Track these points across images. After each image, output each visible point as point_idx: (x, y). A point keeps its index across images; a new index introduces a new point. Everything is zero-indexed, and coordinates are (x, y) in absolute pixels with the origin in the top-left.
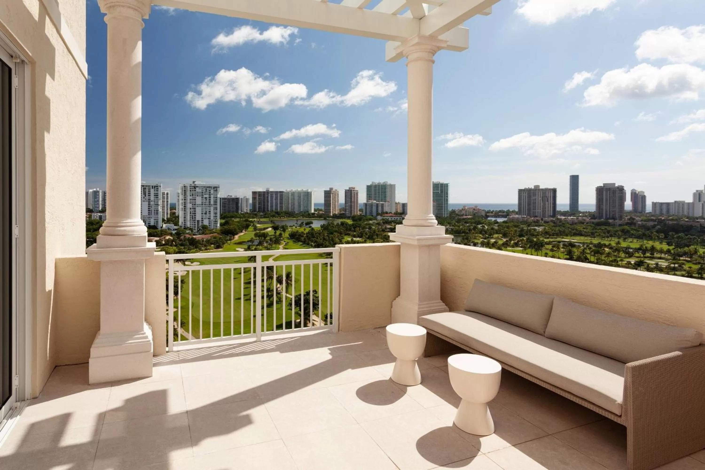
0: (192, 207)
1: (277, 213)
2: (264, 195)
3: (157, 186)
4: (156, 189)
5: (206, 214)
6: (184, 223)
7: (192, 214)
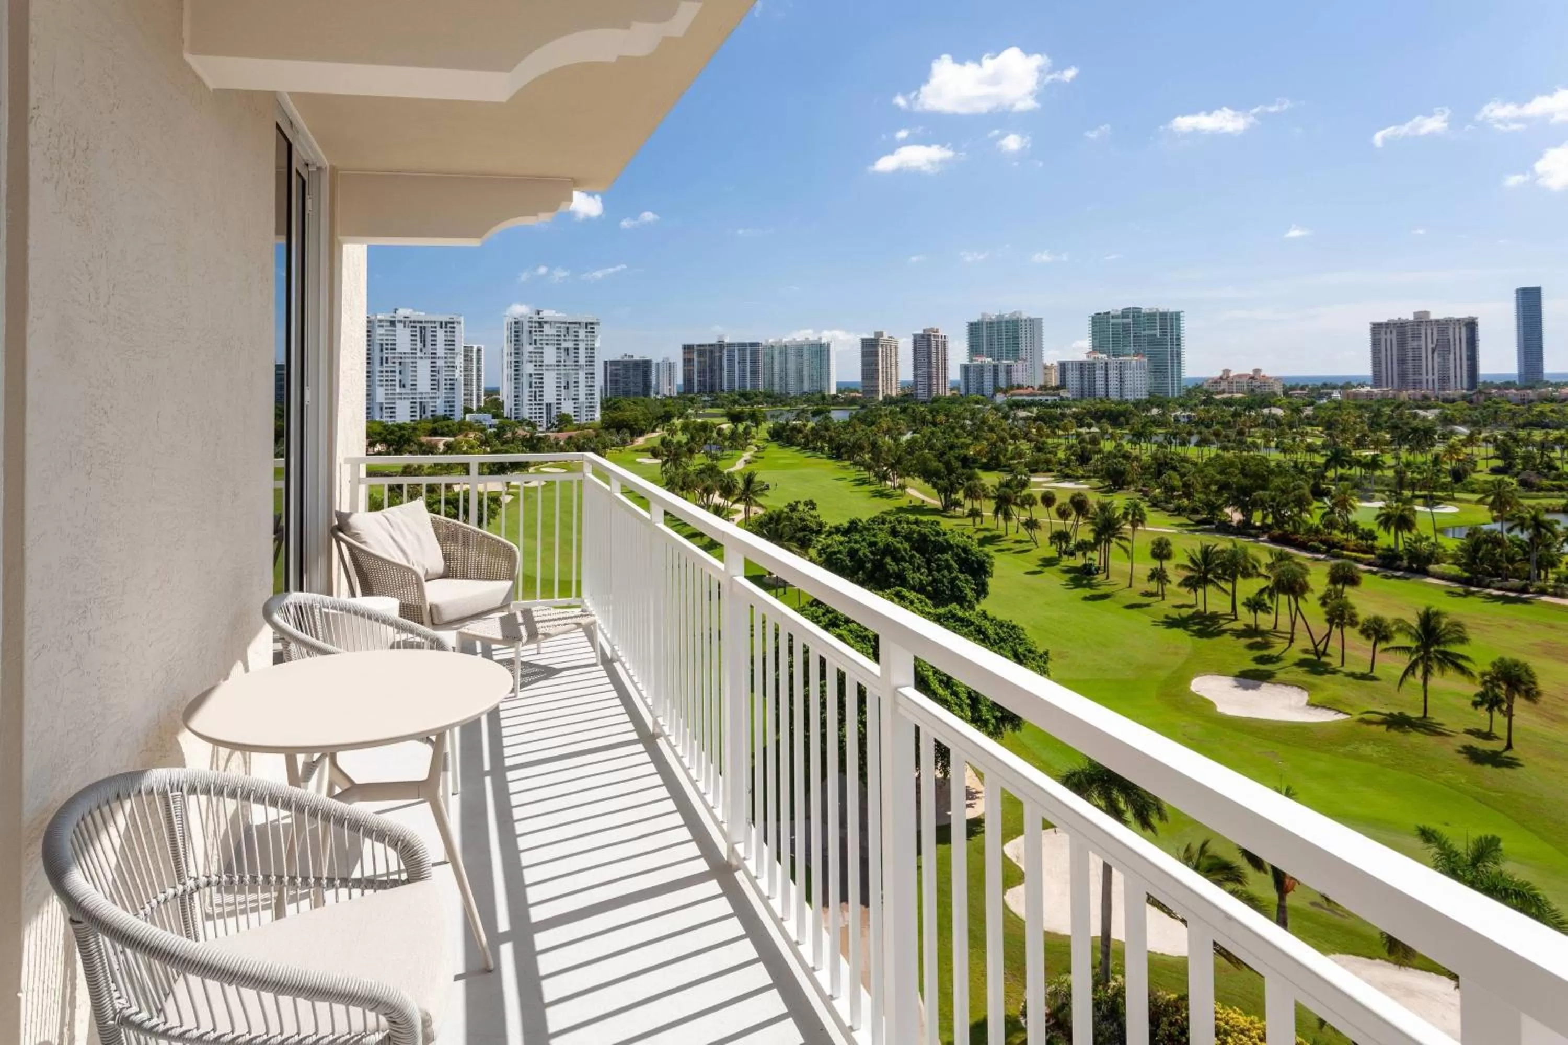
0: (533, 372)
1: (744, 395)
2: (712, 352)
3: (453, 323)
4: (449, 329)
5: (567, 387)
6: (516, 409)
7: (533, 389)
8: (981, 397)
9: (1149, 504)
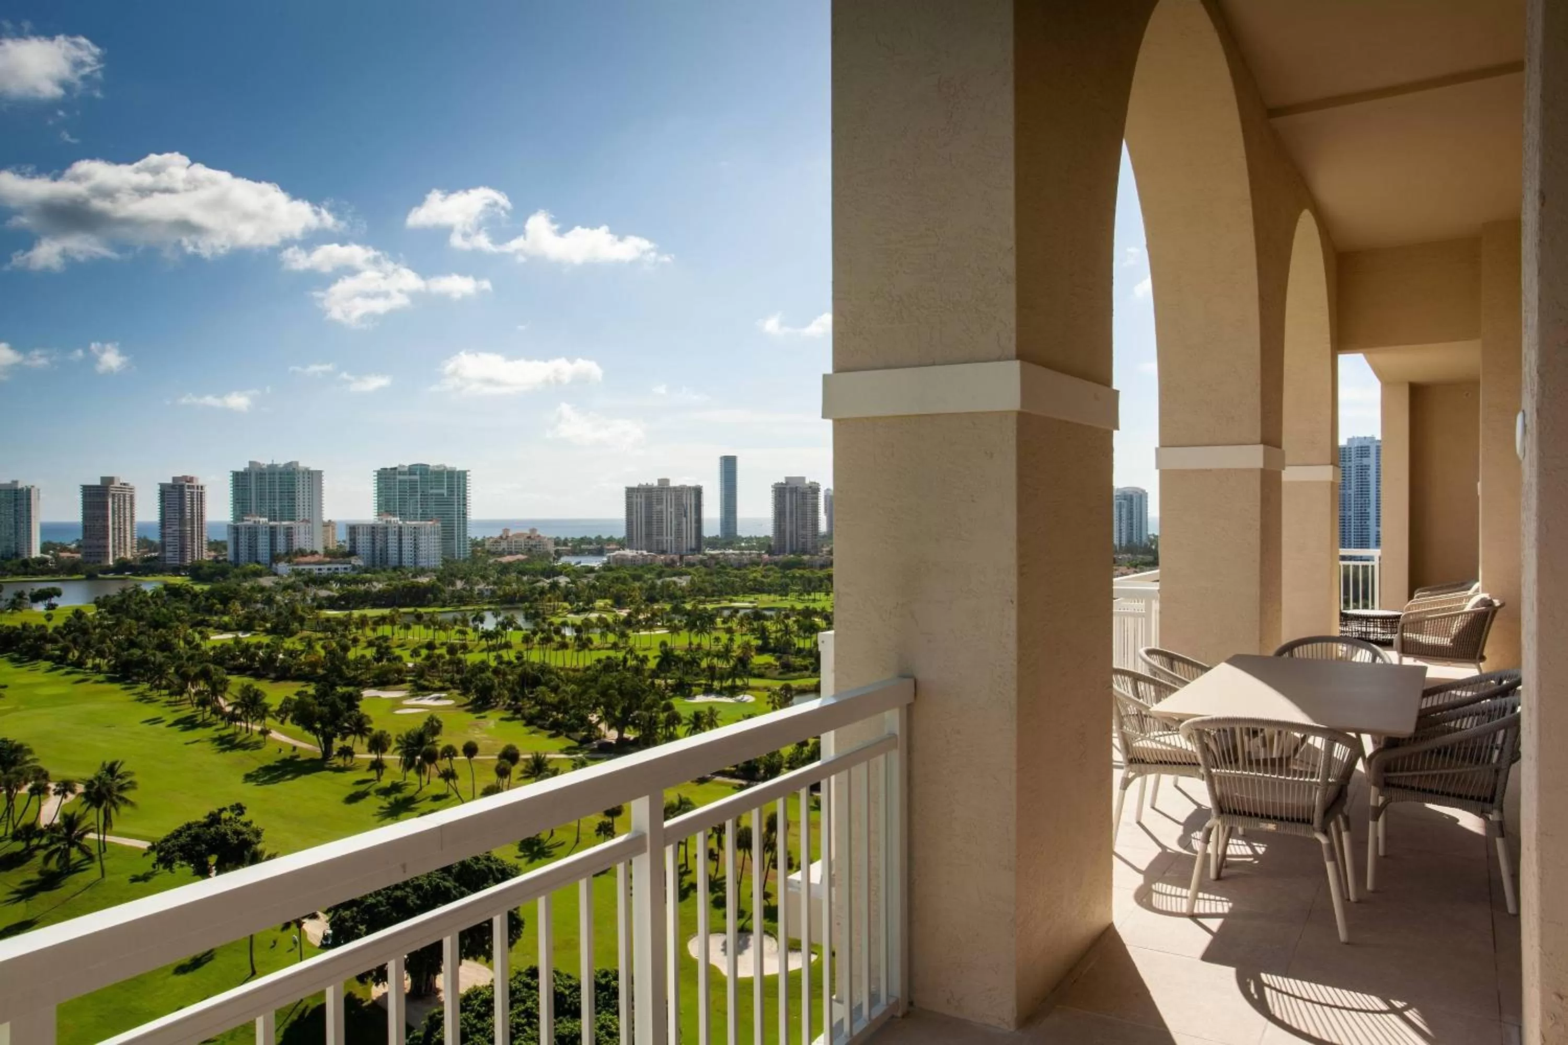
8: (258, 566)
9: (524, 722)
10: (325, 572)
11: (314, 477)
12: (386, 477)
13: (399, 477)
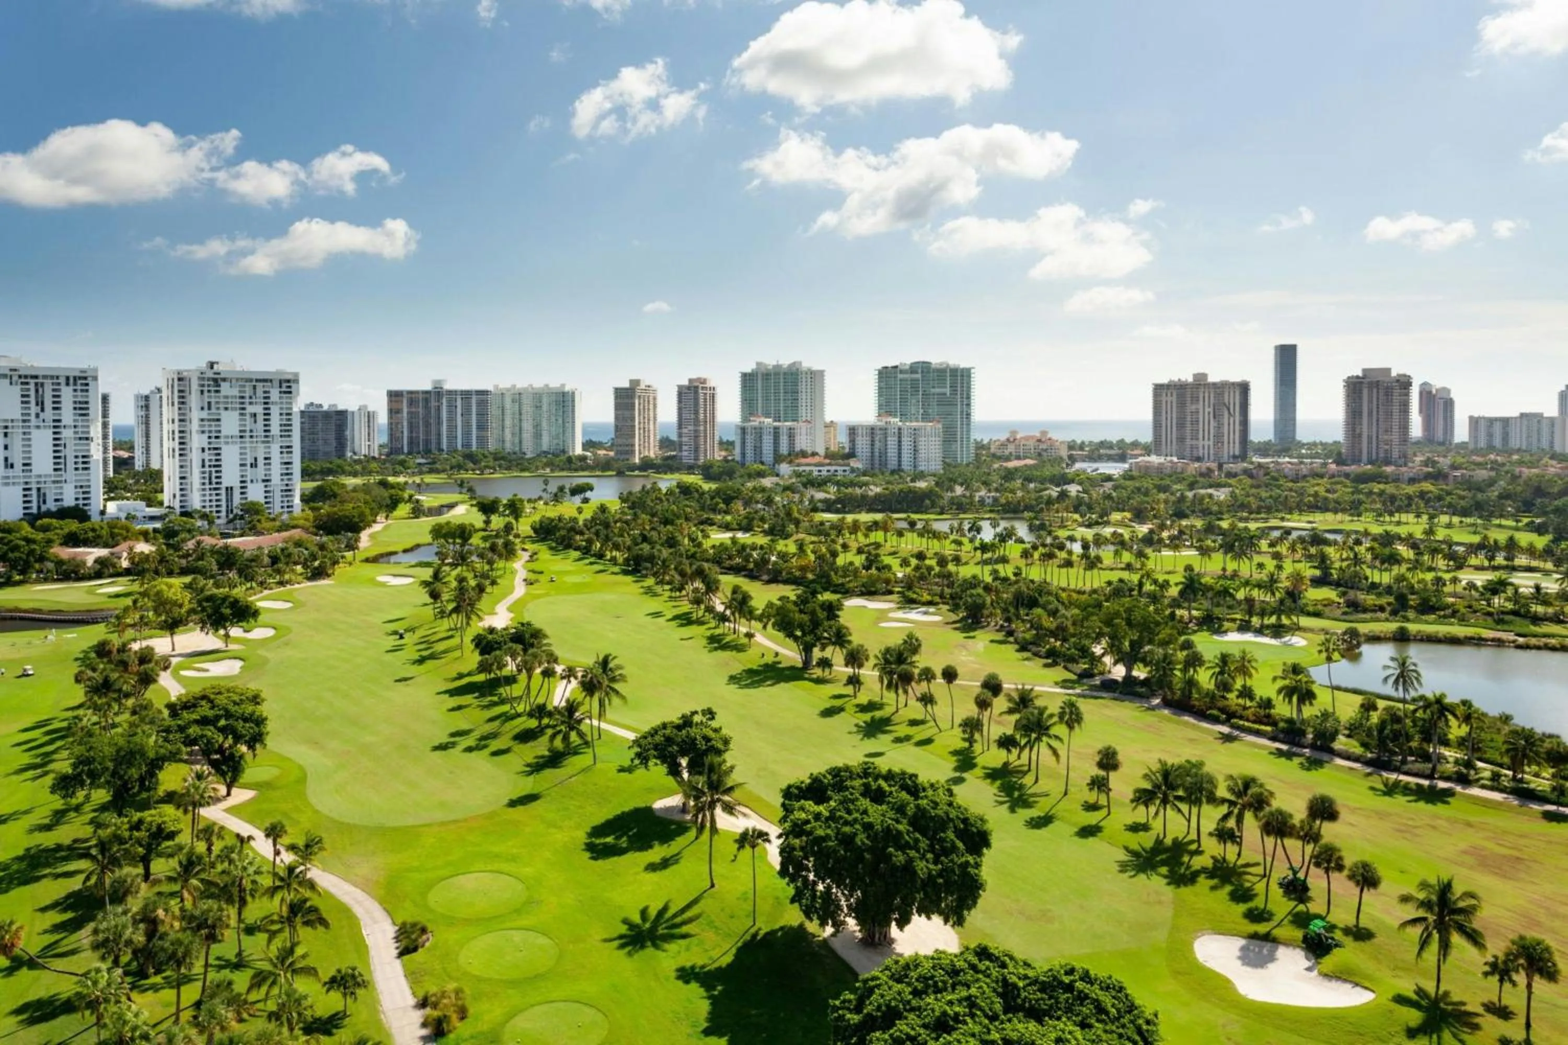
0: (206, 446)
1: (470, 457)
2: (427, 401)
3: (85, 378)
4: (79, 387)
5: (254, 465)
6: (182, 495)
7: (207, 469)
8: (763, 467)
9: (1017, 647)
10: (824, 473)
11: (816, 377)
12: (887, 375)
13: (900, 376)
